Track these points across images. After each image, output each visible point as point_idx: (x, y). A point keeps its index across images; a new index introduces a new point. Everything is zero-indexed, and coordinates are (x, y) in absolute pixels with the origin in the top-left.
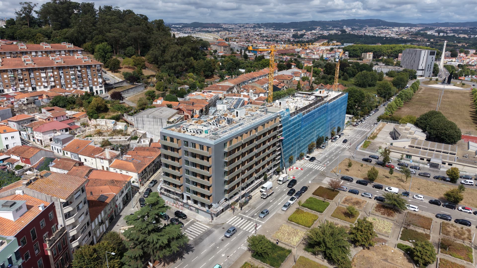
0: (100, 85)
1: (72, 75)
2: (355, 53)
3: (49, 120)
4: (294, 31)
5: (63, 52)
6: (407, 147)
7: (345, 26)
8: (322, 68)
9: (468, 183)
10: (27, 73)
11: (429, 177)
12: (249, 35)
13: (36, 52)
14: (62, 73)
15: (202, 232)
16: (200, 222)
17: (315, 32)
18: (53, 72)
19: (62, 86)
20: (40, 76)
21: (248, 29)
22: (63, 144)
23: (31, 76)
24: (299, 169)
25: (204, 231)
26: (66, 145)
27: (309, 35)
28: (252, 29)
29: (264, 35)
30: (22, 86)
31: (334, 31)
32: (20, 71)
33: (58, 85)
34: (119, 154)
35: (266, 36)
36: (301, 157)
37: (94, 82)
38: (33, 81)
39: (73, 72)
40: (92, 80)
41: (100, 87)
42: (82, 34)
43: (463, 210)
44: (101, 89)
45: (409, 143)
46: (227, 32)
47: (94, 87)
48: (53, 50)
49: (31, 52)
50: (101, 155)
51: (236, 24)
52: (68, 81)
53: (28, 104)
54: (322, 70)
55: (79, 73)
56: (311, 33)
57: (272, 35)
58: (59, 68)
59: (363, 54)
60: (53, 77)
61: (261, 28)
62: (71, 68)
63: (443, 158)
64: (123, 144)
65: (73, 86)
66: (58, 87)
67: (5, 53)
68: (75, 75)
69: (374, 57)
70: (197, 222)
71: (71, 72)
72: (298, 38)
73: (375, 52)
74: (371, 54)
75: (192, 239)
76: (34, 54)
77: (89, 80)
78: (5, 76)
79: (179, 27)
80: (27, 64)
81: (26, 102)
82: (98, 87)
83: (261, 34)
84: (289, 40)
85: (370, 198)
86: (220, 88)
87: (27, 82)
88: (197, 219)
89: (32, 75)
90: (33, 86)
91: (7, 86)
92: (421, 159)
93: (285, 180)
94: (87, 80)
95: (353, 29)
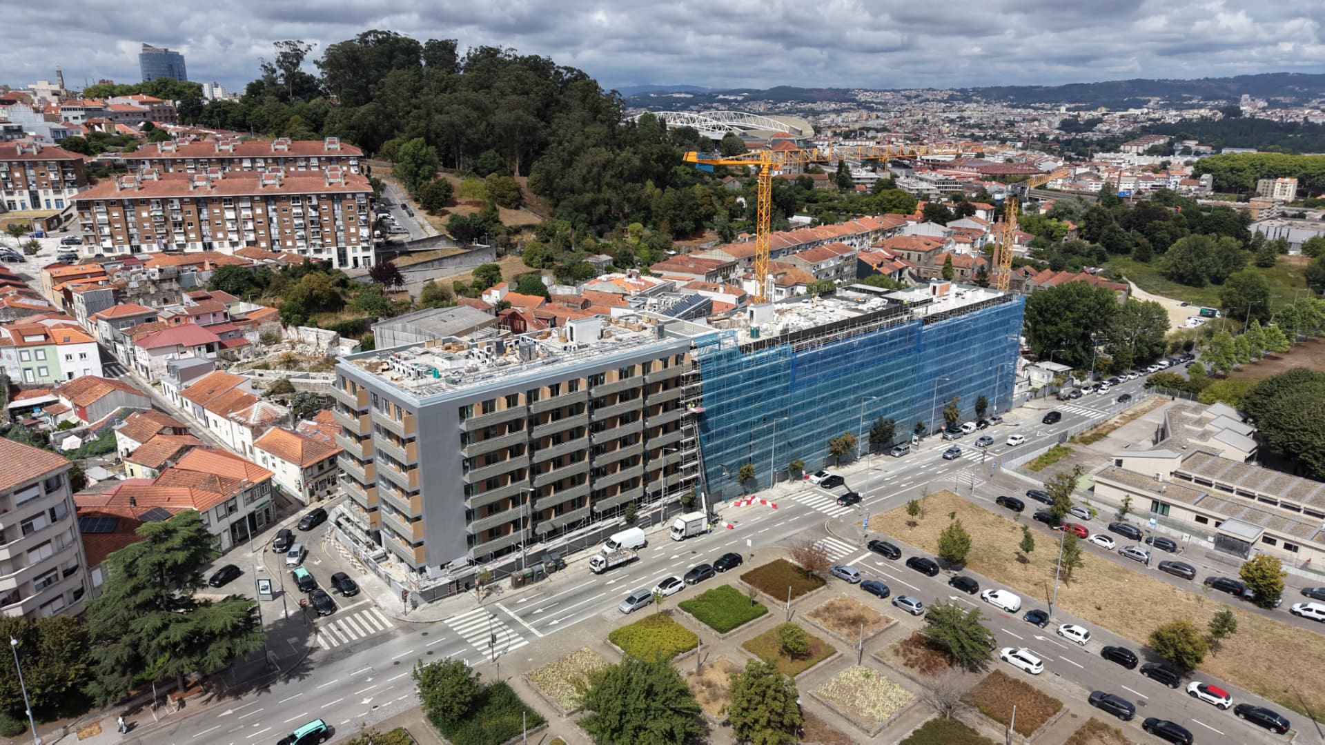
0: (365, 245)
1: (298, 216)
2: (1233, 178)
3: (177, 320)
4: (1068, 110)
5: (314, 162)
6: (1165, 476)
7: (1246, 96)
8: (1074, 222)
9: (1313, 614)
10: (193, 208)
11: (1190, 578)
12: (925, 121)
13: (253, 160)
14: (275, 210)
15: (363, 634)
16: (380, 609)
17: (1138, 112)
18: (252, 208)
19: (272, 243)
20: (222, 217)
21: (929, 105)
22: (182, 381)
23: (202, 217)
24: (769, 504)
25: (372, 631)
26: (192, 383)
27: (1114, 122)
28: (943, 105)
29: (972, 122)
30: (180, 239)
31: (1204, 112)
32: (176, 202)
33: (263, 239)
34: (287, 416)
35: (979, 126)
36: (795, 473)
37: (348, 236)
38: (206, 229)
39: (300, 211)
40: (346, 231)
41: (364, 249)
42: (389, 117)
43: (1200, 694)
44: (366, 254)
45: (1176, 465)
46: (864, 113)
47: (349, 249)
48: (291, 155)
49: (241, 161)
50: (240, 415)
51: (898, 91)
52: (288, 231)
53: (162, 281)
54: (1072, 227)
55: (314, 213)
56: (1122, 117)
57: (996, 122)
58: (267, 200)
59: (1261, 182)
60: (253, 219)
61: (970, 101)
62: (295, 199)
63: (1272, 524)
64: (321, 393)
65: (299, 244)
66: (263, 244)
67: (183, 161)
68: (303, 218)
69: (1300, 193)
70: (374, 609)
71: (295, 211)
72: (1078, 131)
73: (1308, 176)
74: (1291, 185)
75: (327, 648)
76: (247, 164)
77: (339, 230)
78: (145, 214)
79: (736, 101)
80: (195, 187)
81: (157, 277)
82: (359, 248)
83: (962, 118)
84: (1042, 137)
85: (913, 613)
86: (691, 266)
87: (192, 231)
88: (379, 600)
89: (205, 214)
90: (207, 240)
91: (148, 238)
92: (1199, 519)
93: (691, 531)
94: (332, 229)
95: (1273, 105)
